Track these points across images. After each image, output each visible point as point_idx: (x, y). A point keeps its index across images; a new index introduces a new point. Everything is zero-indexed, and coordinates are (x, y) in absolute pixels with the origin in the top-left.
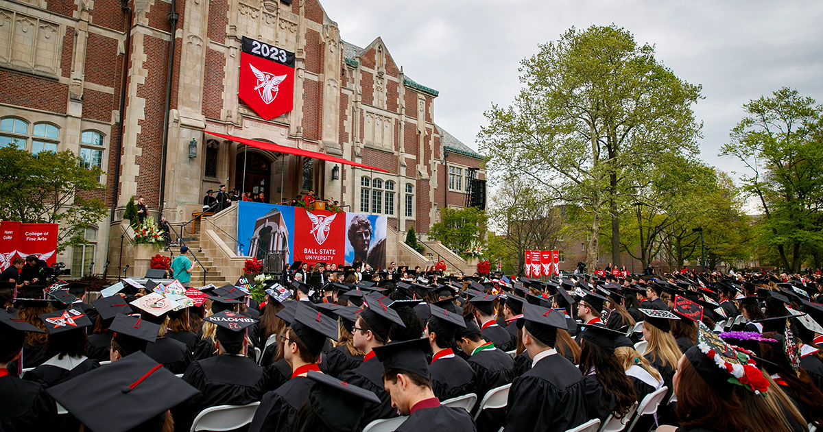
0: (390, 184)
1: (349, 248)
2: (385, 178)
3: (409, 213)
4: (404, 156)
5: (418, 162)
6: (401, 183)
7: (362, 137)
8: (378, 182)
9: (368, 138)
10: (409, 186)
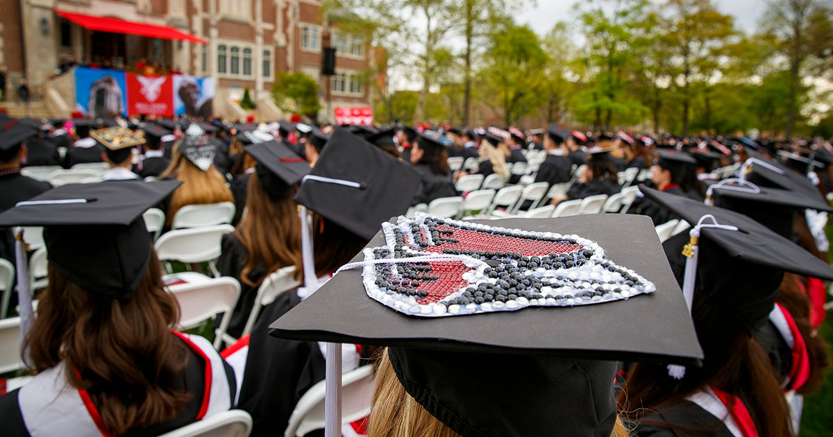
0: (248, 51)
1: (178, 104)
2: (242, 45)
3: (266, 73)
4: (261, 26)
5: (274, 31)
6: (258, 49)
7: (218, 9)
8: (235, 49)
9: (224, 11)
10: (266, 53)
